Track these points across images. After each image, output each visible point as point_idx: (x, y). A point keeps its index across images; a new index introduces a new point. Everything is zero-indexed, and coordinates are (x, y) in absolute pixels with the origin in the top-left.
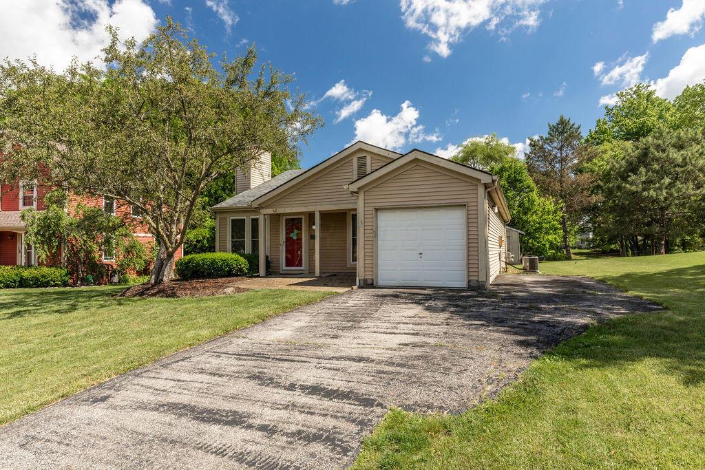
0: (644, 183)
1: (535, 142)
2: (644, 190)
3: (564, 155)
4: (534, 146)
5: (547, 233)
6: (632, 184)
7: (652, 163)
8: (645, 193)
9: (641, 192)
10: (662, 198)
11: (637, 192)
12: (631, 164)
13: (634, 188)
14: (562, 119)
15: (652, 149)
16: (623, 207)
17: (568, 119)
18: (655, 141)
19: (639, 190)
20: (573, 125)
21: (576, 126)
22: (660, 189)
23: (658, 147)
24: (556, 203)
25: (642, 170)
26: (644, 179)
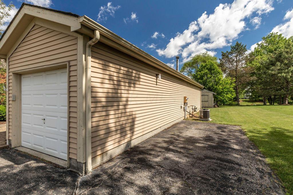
0: (279, 70)
1: (224, 54)
2: (279, 73)
3: (238, 59)
4: (224, 55)
5: (227, 94)
6: (272, 70)
7: (284, 60)
8: (280, 75)
9: (277, 74)
10: (289, 77)
11: (275, 74)
12: (272, 61)
13: (273, 72)
14: (237, 43)
15: (284, 53)
16: (266, 82)
17: (240, 43)
18: (286, 50)
19: (276, 73)
20: (243, 45)
21: (244, 46)
22: (288, 72)
23: (287, 52)
24: (232, 79)
25: (278, 63)
26: (279, 68)
